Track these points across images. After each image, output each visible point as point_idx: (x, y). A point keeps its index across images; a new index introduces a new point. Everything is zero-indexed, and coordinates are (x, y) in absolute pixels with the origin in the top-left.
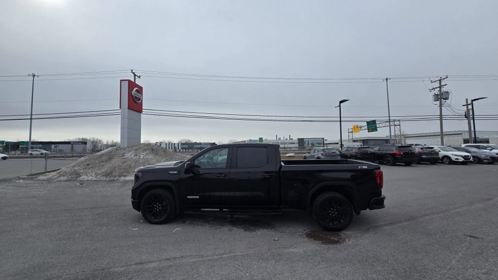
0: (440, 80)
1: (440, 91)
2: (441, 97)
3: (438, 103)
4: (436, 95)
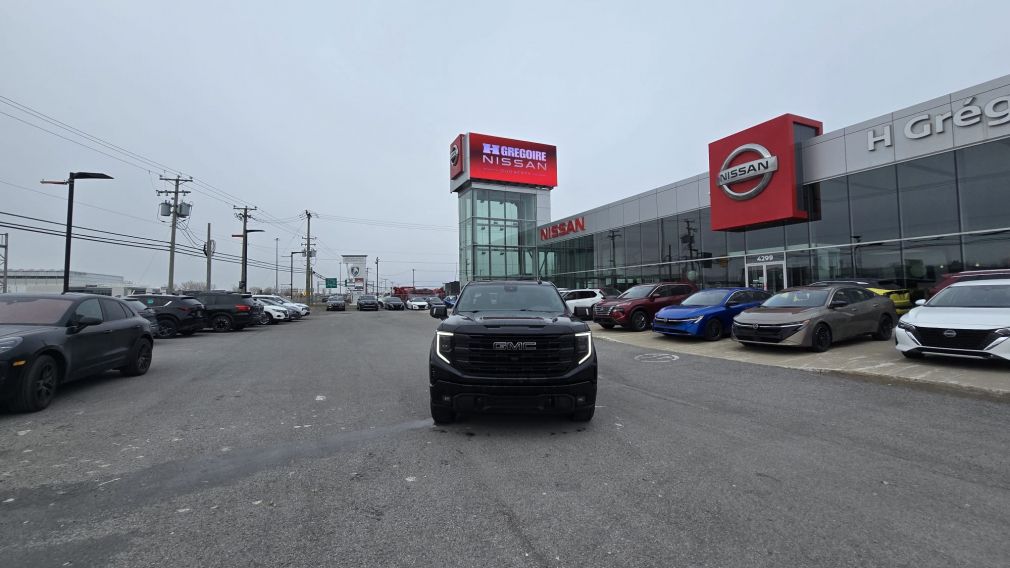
0: (177, 181)
1: (175, 199)
2: (177, 211)
3: (170, 218)
4: (167, 205)
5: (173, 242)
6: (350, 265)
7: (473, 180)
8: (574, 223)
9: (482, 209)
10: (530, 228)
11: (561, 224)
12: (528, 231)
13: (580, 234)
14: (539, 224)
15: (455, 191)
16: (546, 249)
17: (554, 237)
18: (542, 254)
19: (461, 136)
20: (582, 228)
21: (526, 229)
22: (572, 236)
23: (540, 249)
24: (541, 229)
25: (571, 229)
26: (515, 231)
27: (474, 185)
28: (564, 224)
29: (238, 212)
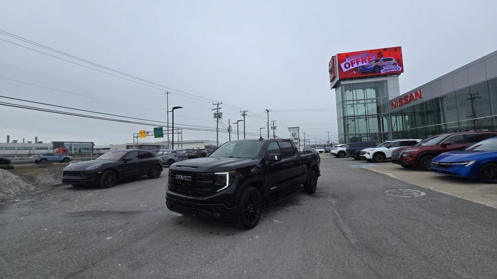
0: (218, 104)
1: (217, 111)
2: (218, 116)
3: (216, 119)
4: (215, 114)
5: (217, 128)
6: (292, 132)
7: (341, 80)
8: (414, 94)
9: (349, 95)
10: (384, 102)
11: (405, 96)
12: (383, 104)
13: (419, 101)
14: (390, 99)
15: (333, 88)
16: (396, 114)
17: (400, 105)
18: (394, 118)
19: (333, 57)
20: (420, 97)
21: (381, 104)
22: (413, 103)
23: (392, 114)
24: (391, 102)
25: (412, 99)
26: (375, 105)
27: (342, 83)
28: (407, 96)
29: (242, 113)
